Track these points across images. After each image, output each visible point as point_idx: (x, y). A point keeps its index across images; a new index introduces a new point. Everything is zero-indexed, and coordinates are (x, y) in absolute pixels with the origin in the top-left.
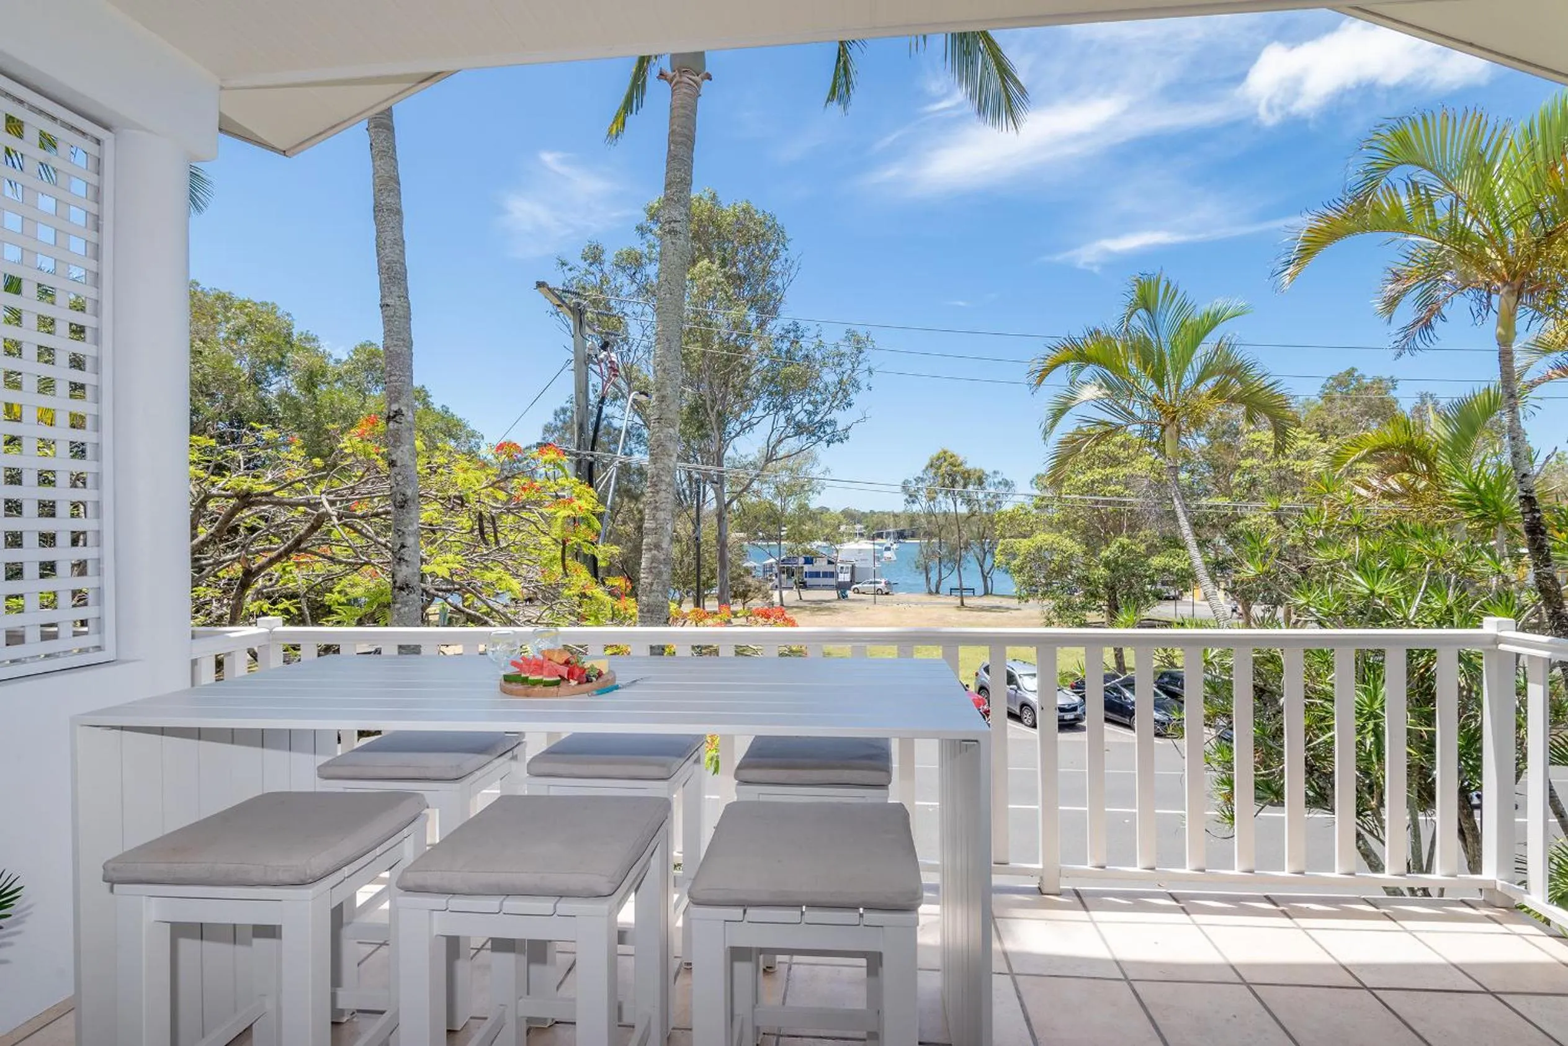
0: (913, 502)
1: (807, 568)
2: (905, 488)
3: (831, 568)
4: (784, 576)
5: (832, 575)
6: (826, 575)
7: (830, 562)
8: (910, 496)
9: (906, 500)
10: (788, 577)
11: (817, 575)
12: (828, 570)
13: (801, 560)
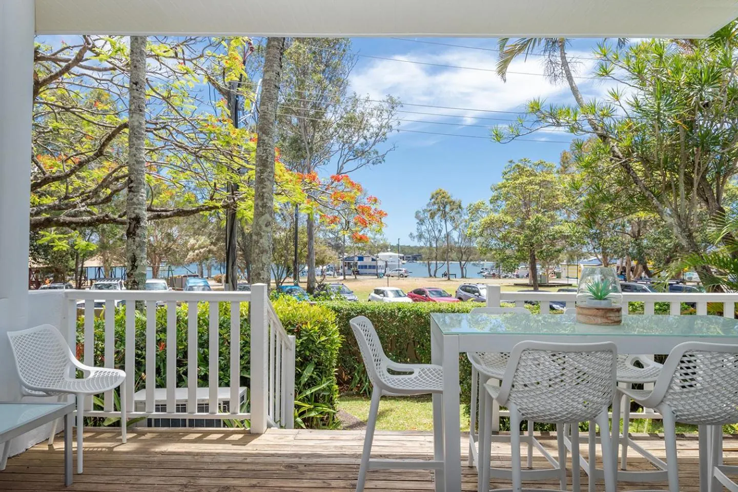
0: (422, 224)
1: (359, 263)
2: (417, 216)
3: (374, 263)
4: (346, 268)
5: (374, 267)
6: (370, 267)
7: (373, 260)
8: (420, 220)
9: (418, 223)
10: (349, 269)
11: (365, 267)
12: (372, 264)
13: (356, 259)
